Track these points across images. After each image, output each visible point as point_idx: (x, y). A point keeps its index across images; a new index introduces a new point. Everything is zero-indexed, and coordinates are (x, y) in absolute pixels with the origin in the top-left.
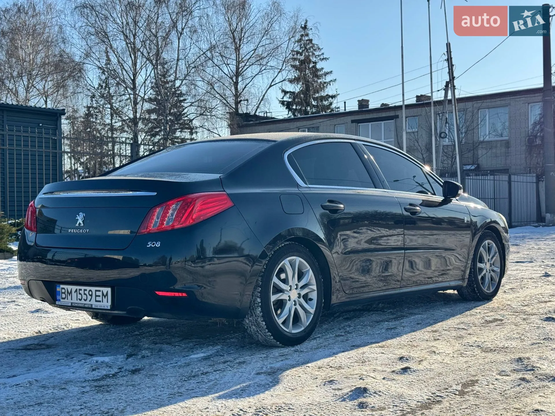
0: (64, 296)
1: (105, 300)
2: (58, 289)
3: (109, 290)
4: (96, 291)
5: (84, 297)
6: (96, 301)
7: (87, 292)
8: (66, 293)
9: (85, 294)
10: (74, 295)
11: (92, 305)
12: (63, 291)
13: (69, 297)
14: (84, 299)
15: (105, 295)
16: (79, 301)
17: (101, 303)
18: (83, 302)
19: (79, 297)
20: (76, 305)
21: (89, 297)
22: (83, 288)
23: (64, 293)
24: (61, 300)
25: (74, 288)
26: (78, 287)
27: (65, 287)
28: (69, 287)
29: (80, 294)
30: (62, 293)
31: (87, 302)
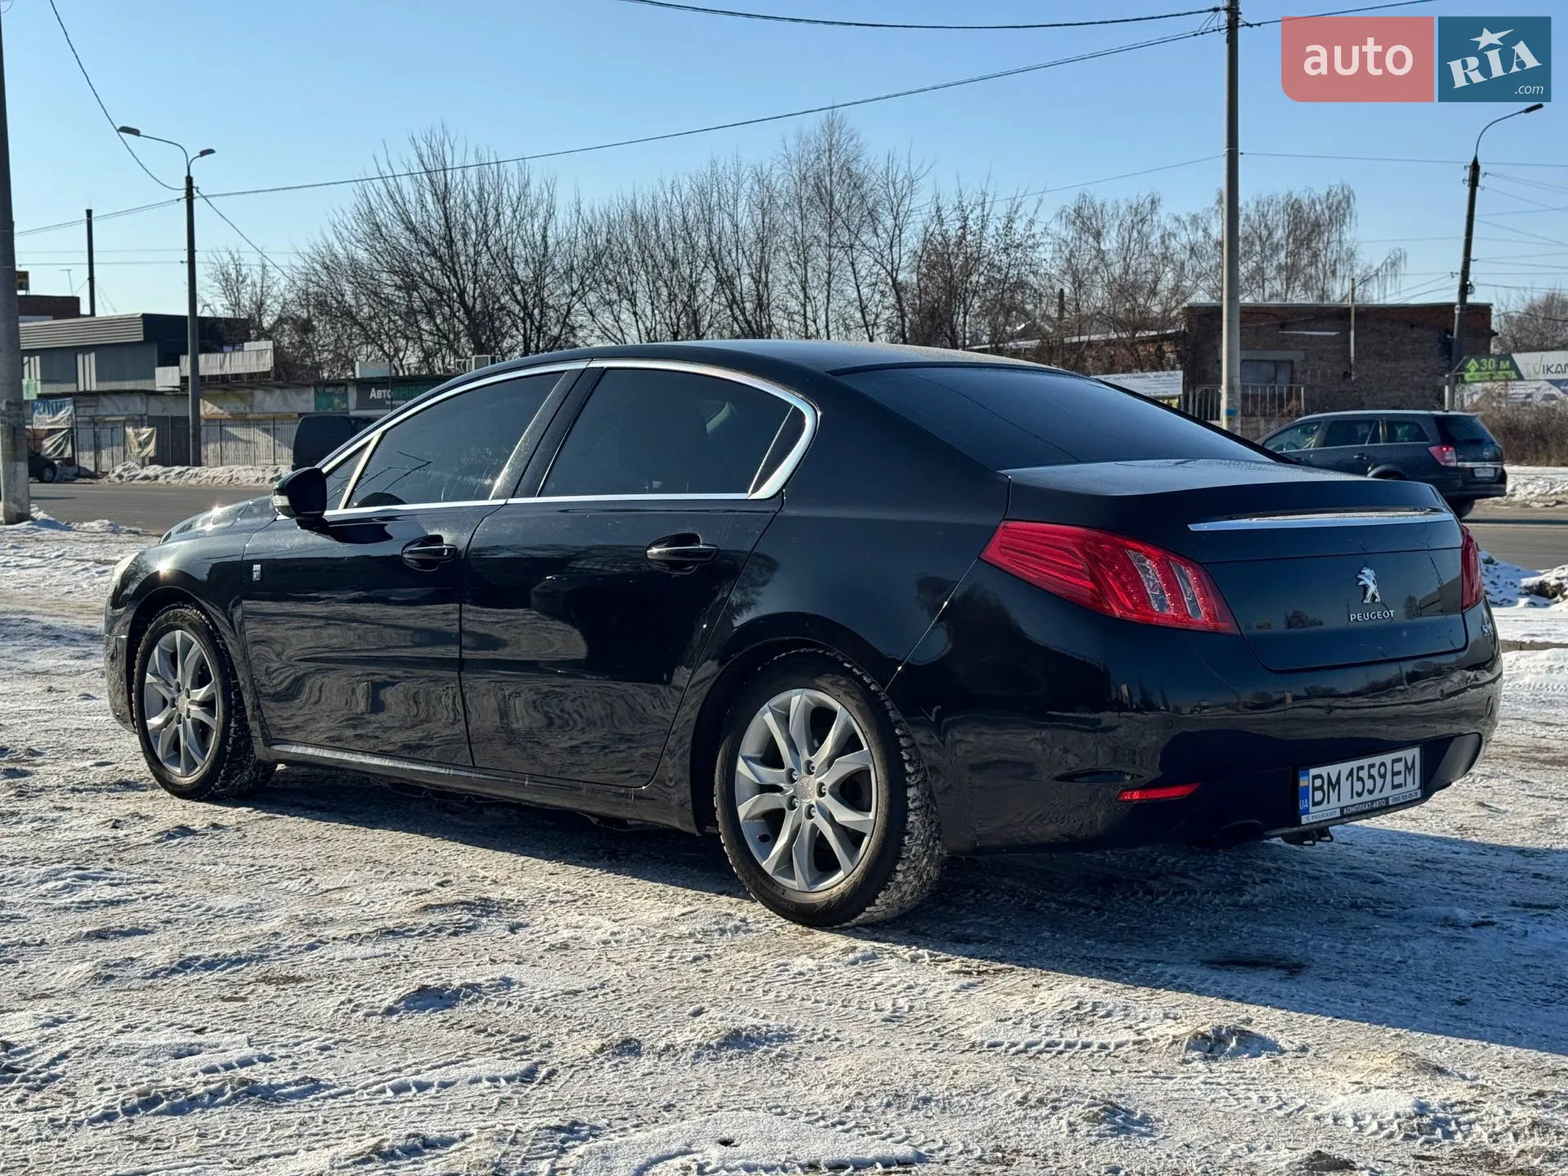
0: (1318, 796)
2: (1303, 782)
4: (1394, 761)
5: (1369, 784)
6: (1394, 787)
7: (1374, 772)
8: (1325, 787)
9: (1371, 776)
10: (1345, 785)
12: (1318, 783)
13: (1334, 796)
16: (1356, 800)
18: (1366, 797)
19: (1358, 786)
20: (1353, 809)
21: (1379, 782)
22: (1365, 762)
23: (1321, 788)
24: (1312, 809)
25: (1345, 768)
26: (1355, 764)
27: (1323, 771)
28: (1332, 770)
29: (1360, 779)
31: (1376, 795)
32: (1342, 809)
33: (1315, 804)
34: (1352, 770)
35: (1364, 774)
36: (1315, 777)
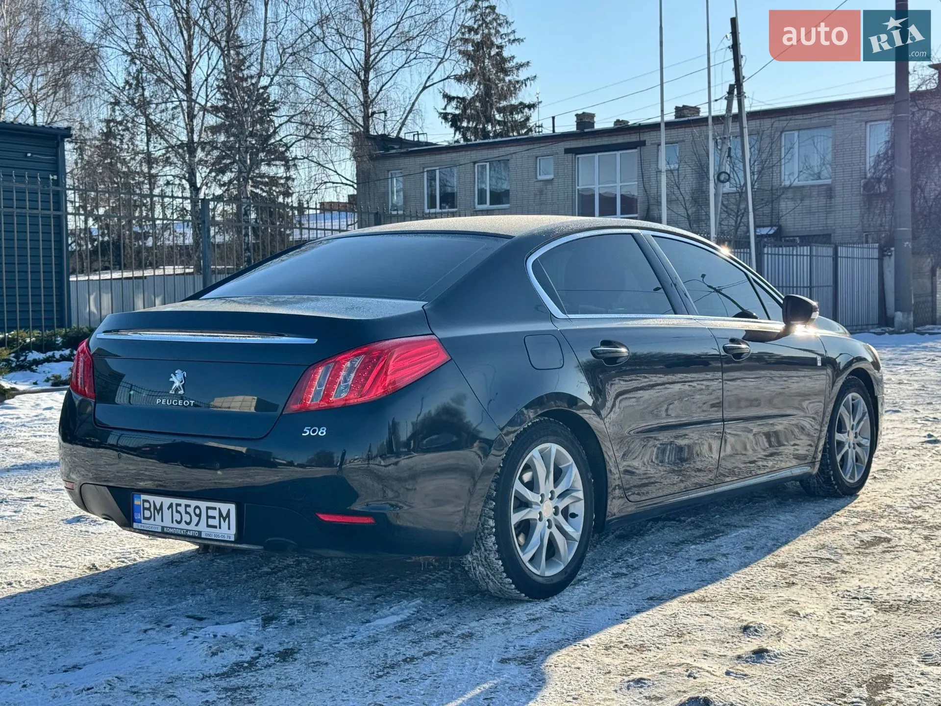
1: (224, 525)
2: (137, 502)
3: (232, 507)
4: (208, 508)
5: (186, 518)
6: (208, 526)
8: (152, 509)
9: (187, 513)
10: (167, 513)
11: (200, 532)
12: (147, 505)
13: (158, 517)
14: (185, 522)
15: (224, 516)
16: (175, 525)
17: (217, 530)
18: (183, 525)
19: (177, 517)
20: (171, 531)
21: (195, 519)
23: (149, 509)
24: (143, 521)
25: (167, 501)
26: (175, 501)
27: (151, 498)
28: (158, 500)
29: (178, 512)
30: (145, 509)
31: (192, 527)
32: (163, 528)
33: (145, 518)
34: (171, 504)
35: (182, 509)
36: (145, 501)
